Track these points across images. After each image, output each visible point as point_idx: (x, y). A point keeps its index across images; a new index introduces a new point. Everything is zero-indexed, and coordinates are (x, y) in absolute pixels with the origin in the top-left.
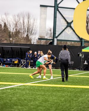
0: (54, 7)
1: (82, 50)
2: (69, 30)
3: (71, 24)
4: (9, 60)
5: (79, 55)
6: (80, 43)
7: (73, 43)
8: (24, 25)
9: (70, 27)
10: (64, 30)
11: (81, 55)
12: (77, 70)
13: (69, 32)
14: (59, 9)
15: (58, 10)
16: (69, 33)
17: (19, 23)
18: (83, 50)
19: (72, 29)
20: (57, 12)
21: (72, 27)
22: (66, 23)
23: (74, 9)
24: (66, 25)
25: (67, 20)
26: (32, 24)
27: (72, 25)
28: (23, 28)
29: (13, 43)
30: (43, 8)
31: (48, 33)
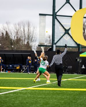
0: (53, 15)
2: (67, 37)
4: (11, 66)
5: (77, 60)
6: (78, 49)
7: (71, 48)
9: (67, 33)
10: (62, 37)
11: (78, 60)
12: (75, 74)
13: (67, 38)
14: (57, 17)
16: (67, 40)
17: (19, 31)
18: (80, 55)
19: (70, 35)
20: (56, 20)
21: (70, 34)
22: (64, 30)
23: (71, 17)
24: (64, 32)
25: (65, 27)
26: (32, 32)
27: (70, 32)
28: (23, 35)
29: (15, 50)
30: (42, 17)
31: (47, 40)
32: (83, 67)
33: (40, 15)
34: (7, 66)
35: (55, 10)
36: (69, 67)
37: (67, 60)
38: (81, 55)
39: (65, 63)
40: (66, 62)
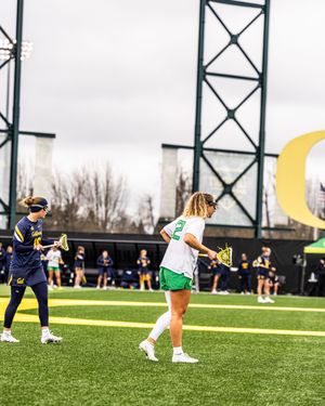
0: (194, 148)
1: (303, 249)
2: (227, 202)
3: (231, 189)
4: (129, 273)
5: (295, 260)
6: (253, 231)
8: (97, 190)
9: (229, 193)
12: (289, 296)
13: (227, 206)
14: (205, 152)
15: (203, 156)
16: (227, 209)
17: (85, 185)
18: (305, 248)
19: (235, 198)
20: (201, 159)
22: (220, 184)
24: (222, 189)
25: (223, 179)
26: (115, 189)
27: (234, 190)
30: (169, 151)
32: (313, 279)
33: (164, 146)
34: (121, 272)
35: (199, 135)
38: (308, 249)
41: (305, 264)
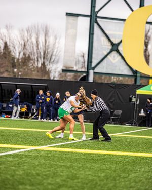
0: (90, 16)
1: (136, 92)
2: (114, 57)
3: (118, 47)
5: (131, 99)
6: (133, 79)
7: (121, 78)
9: (116, 51)
11: (134, 100)
13: (114, 59)
14: (98, 19)
15: (97, 22)
16: (114, 62)
17: (29, 42)
18: (137, 90)
19: (120, 54)
20: (95, 24)
21: (120, 51)
22: (110, 44)
23: (124, 20)
24: (110, 47)
25: (112, 39)
27: (120, 48)
28: (35, 51)
29: (19, 77)
30: (71, 18)
31: (78, 61)
32: (142, 113)
33: (68, 14)
34: (5, 105)
35: (95, 7)
36: (116, 112)
37: (113, 99)
38: (139, 92)
39: (110, 104)
40: (112, 102)
41: (138, 103)
